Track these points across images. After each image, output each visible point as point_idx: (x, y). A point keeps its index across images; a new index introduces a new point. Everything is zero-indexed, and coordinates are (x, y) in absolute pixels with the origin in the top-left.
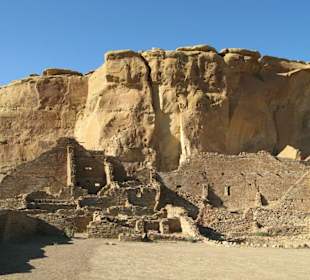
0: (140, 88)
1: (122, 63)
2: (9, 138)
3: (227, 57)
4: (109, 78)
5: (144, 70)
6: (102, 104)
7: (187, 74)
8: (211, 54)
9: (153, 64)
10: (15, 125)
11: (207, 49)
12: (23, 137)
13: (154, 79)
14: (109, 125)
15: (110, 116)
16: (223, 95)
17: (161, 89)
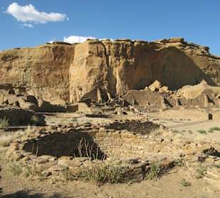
0: (102, 57)
1: (95, 46)
2: (40, 72)
3: (136, 44)
4: (90, 52)
5: (104, 50)
6: (87, 63)
7: (120, 52)
8: (129, 43)
9: (107, 47)
10: (43, 67)
11: (128, 41)
12: (46, 72)
13: (107, 53)
14: (91, 72)
15: (91, 68)
16: (133, 60)
17: (110, 57)
